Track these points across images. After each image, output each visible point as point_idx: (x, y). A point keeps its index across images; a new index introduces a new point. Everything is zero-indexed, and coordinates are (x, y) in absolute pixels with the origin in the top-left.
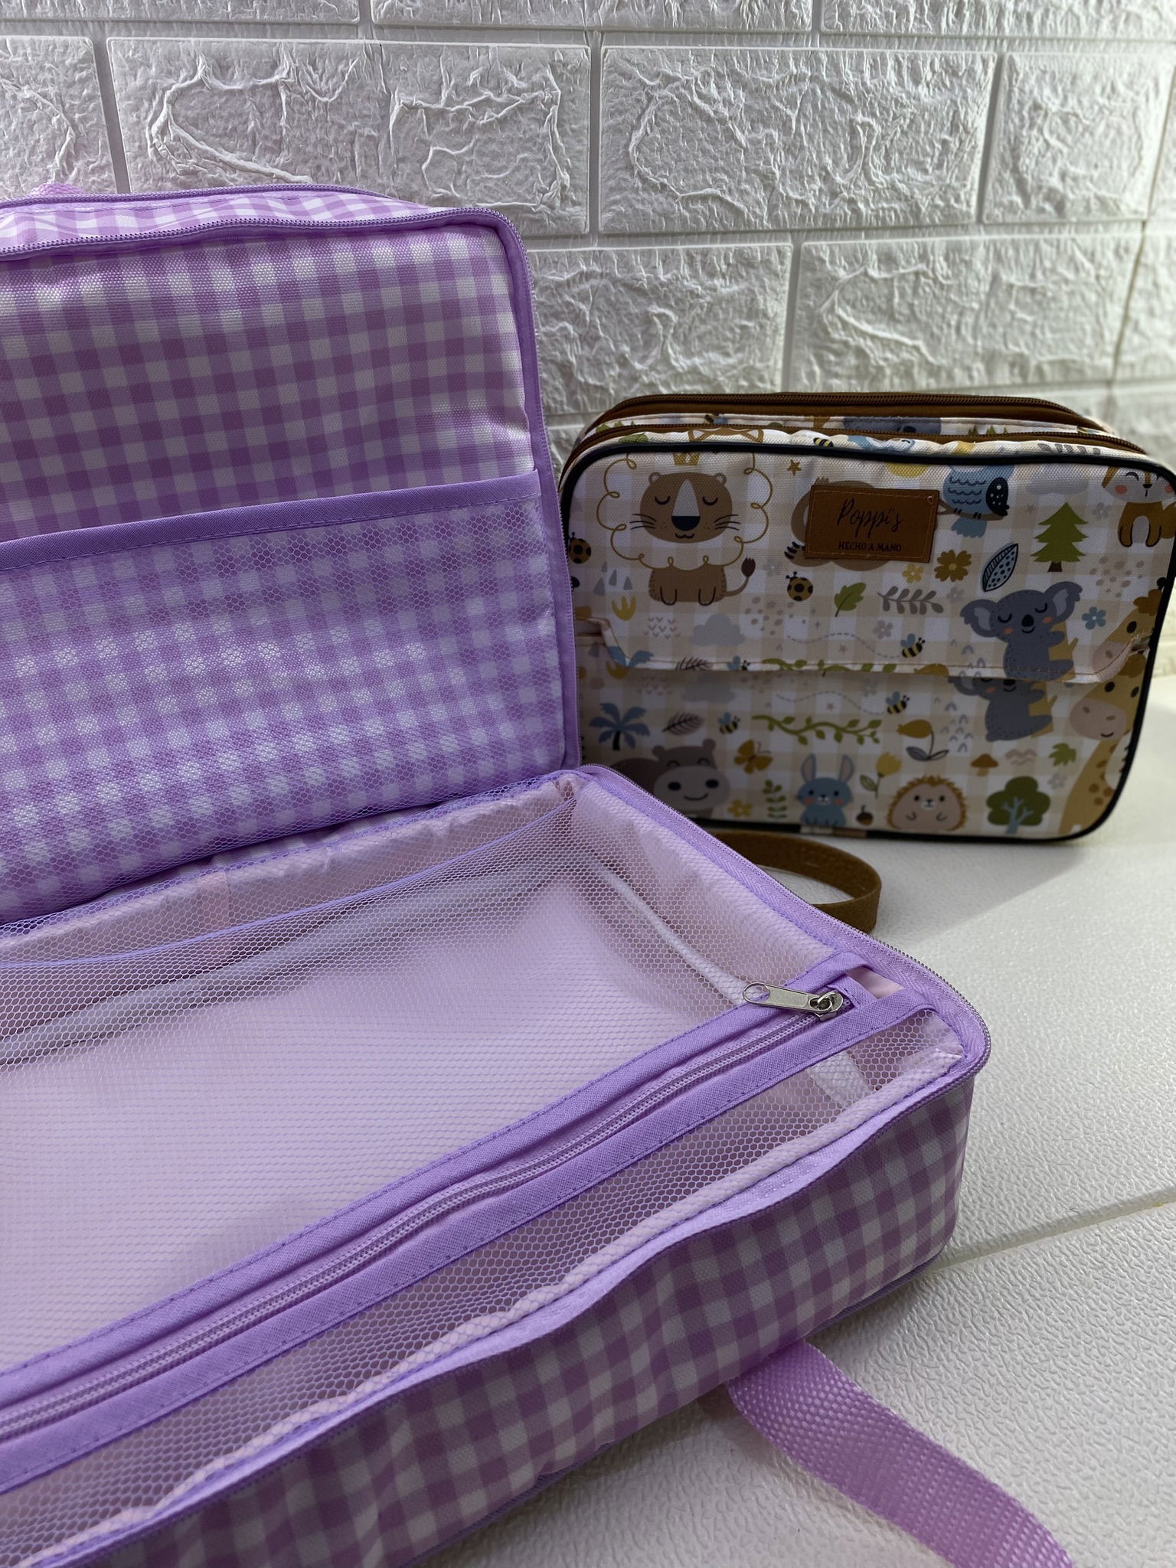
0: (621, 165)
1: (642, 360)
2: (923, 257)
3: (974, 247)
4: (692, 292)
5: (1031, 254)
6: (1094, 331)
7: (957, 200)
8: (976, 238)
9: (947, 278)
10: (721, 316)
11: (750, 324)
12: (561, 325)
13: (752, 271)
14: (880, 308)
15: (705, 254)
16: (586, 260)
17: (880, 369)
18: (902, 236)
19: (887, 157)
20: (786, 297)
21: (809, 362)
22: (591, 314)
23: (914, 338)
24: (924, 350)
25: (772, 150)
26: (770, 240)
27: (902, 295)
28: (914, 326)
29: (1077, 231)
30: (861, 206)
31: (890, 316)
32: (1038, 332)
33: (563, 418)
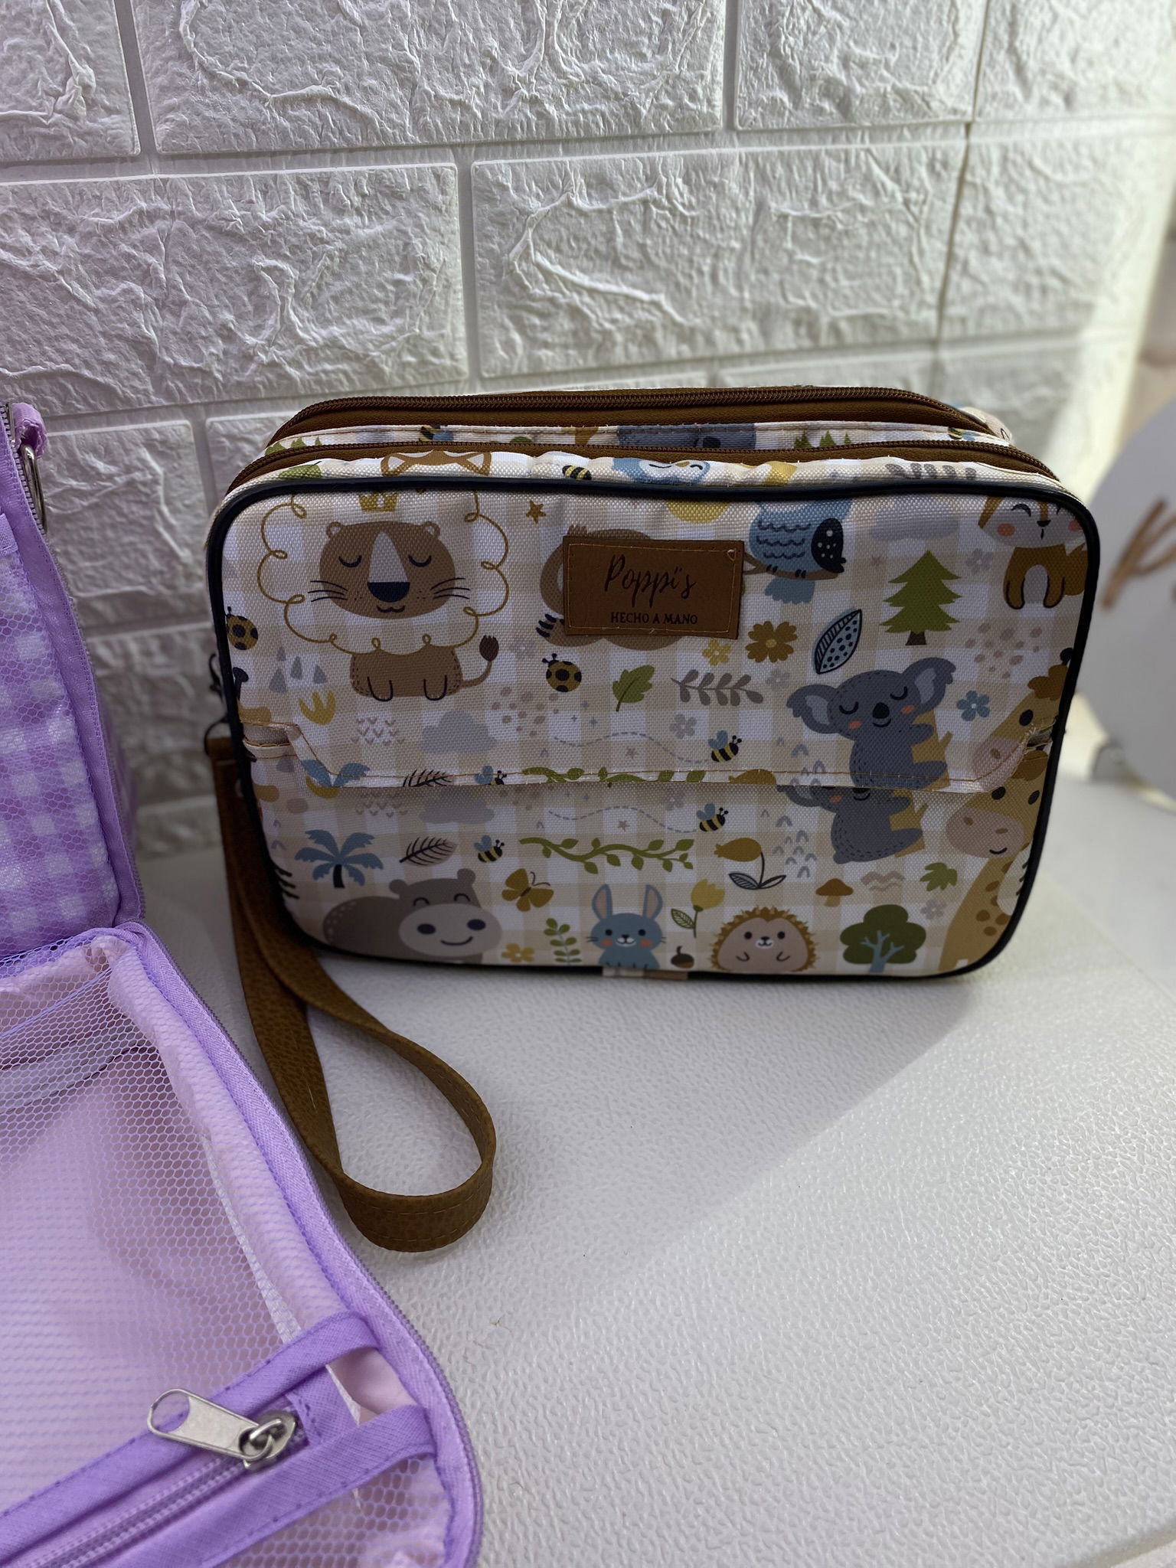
0: (171, 52)
1: (256, 330)
2: (652, 179)
3: (724, 163)
4: (312, 236)
5: (810, 171)
6: (906, 274)
7: (693, 96)
8: (726, 151)
9: (690, 207)
10: (363, 268)
11: (408, 278)
12: (123, 286)
13: (399, 204)
14: (597, 251)
15: (325, 180)
16: (144, 193)
17: (607, 334)
18: (618, 150)
19: (582, 36)
20: (457, 239)
21: (503, 327)
22: (167, 269)
23: (651, 291)
24: (668, 307)
25: (404, 27)
26: (422, 160)
27: (628, 232)
28: (650, 275)
29: (872, 140)
30: (551, 109)
31: (615, 263)
32: (828, 278)
33: (153, 412)
